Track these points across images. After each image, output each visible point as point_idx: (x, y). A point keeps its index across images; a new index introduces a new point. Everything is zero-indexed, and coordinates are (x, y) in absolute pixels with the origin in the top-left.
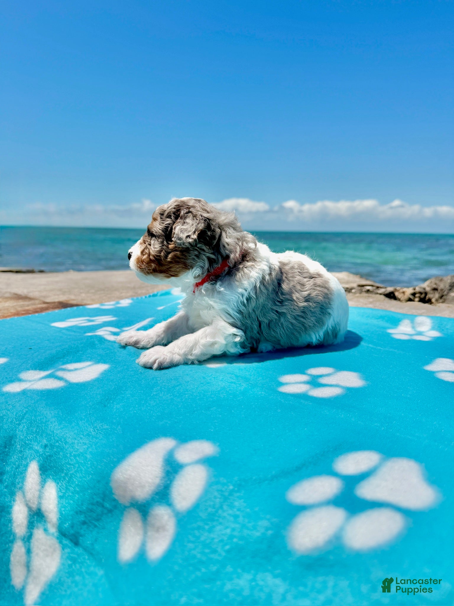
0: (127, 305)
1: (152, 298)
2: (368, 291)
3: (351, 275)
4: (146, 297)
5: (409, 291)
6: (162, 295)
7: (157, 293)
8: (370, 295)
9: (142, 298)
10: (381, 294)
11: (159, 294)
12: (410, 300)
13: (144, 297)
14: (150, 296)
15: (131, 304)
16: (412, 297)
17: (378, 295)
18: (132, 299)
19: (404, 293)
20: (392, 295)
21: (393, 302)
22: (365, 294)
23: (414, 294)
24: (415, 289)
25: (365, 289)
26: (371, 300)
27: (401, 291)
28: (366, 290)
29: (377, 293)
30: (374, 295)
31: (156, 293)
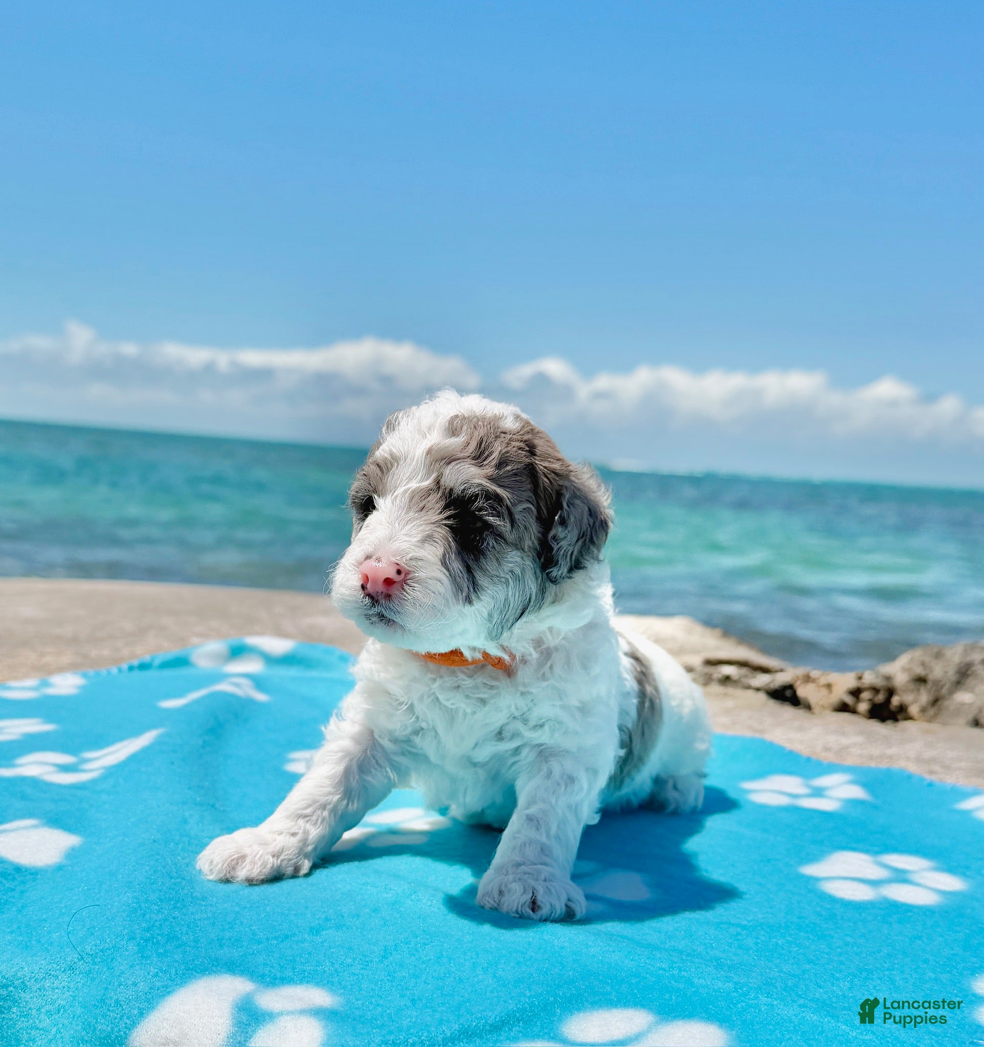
0: (72, 691)
1: (137, 674)
2: (726, 680)
3: (699, 629)
4: (120, 670)
5: (844, 682)
6: (166, 665)
7: (153, 660)
8: (730, 690)
9: (109, 673)
10: (758, 689)
11: (157, 662)
12: (843, 708)
13: (115, 670)
14: (131, 668)
15: (83, 688)
16: (849, 700)
17: (750, 693)
18: (85, 676)
19: (829, 686)
20: (788, 693)
21: (787, 711)
22: (716, 688)
23: (856, 693)
24: (860, 678)
25: (718, 673)
26: (729, 703)
27: (823, 681)
28: (720, 676)
29: (749, 687)
30: (738, 692)
31: (147, 658)
